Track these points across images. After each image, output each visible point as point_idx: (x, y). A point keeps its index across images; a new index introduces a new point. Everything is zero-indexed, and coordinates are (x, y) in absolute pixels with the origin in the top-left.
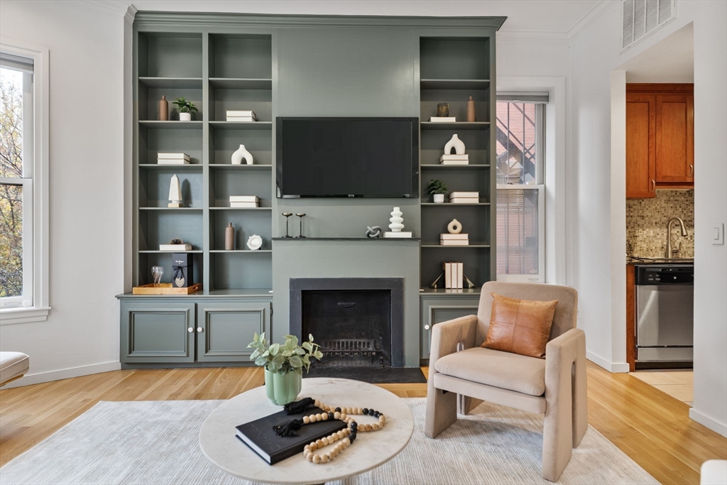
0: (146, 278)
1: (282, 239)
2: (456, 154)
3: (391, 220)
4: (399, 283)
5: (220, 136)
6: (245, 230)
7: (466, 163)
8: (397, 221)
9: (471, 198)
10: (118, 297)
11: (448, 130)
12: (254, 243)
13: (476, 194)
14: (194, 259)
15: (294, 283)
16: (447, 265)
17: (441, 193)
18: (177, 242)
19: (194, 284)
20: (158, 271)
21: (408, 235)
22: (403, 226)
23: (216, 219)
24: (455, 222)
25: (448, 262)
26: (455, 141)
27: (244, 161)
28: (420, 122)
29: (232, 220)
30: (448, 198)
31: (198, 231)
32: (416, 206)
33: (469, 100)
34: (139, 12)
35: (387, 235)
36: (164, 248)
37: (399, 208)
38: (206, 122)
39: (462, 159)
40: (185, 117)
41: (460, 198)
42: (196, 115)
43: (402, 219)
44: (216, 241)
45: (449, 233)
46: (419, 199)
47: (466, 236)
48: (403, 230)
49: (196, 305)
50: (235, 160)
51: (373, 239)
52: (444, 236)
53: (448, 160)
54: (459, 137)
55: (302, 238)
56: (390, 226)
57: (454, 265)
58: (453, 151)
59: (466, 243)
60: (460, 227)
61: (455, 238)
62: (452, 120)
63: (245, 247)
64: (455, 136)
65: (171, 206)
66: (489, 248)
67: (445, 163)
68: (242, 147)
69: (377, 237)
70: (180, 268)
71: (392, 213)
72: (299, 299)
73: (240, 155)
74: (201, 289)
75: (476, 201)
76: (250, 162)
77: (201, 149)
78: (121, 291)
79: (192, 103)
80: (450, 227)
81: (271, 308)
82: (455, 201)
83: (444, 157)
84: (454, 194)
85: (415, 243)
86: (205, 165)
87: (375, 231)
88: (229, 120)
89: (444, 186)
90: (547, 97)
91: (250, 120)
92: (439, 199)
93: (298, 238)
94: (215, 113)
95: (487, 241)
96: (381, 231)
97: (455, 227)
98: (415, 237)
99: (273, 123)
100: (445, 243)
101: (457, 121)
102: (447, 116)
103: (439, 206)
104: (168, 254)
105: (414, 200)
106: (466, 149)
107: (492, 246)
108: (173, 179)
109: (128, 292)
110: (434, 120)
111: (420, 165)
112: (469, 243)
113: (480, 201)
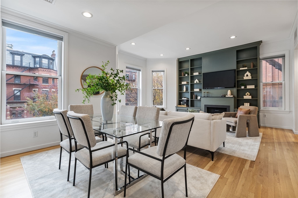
0: (180, 104)
1: (203, 97)
2: (248, 76)
4: (229, 107)
5: (193, 78)
6: (197, 95)
7: (251, 78)
8: (229, 93)
11: (245, 71)
12: (199, 98)
13: (254, 86)
14: (188, 101)
15: (205, 105)
17: (243, 86)
18: (185, 98)
19: (188, 105)
20: (182, 103)
21: (232, 96)
23: (192, 93)
24: (248, 93)
25: (246, 102)
26: (248, 73)
27: (197, 82)
28: (236, 70)
29: (195, 94)
30: (246, 87)
31: (188, 96)
32: (235, 90)
33: (251, 62)
34: (179, 58)
35: (227, 96)
36: (183, 99)
37: (230, 90)
38: (190, 76)
39: (250, 77)
40: (186, 75)
41: (249, 87)
42: (188, 75)
43: (231, 93)
44: (192, 97)
45: (246, 96)
46: (236, 88)
47: (251, 96)
48: (231, 95)
49: (187, 109)
50: (195, 82)
52: (244, 96)
53: (245, 78)
54: (249, 72)
55: (207, 97)
56: (228, 94)
57: (247, 103)
58: (247, 76)
59: (251, 98)
60: (249, 94)
61: (248, 97)
62: (246, 68)
63: (197, 99)
64: (248, 72)
65: (184, 91)
66: (257, 99)
67: (244, 79)
68: (196, 79)
69: (224, 96)
70: (185, 102)
71: (228, 91)
72: (206, 109)
73: (196, 81)
74: (189, 106)
75: (254, 88)
76: (198, 82)
77: (189, 80)
78: (176, 106)
79: (187, 72)
80: (246, 94)
81: (201, 110)
82: (248, 88)
83: (244, 77)
84: (247, 86)
85: (233, 98)
86: (190, 83)
87: (223, 95)
88: (194, 75)
89: (244, 84)
90: (285, 56)
91: (198, 74)
92: (243, 87)
93: (206, 97)
94: (192, 73)
95: (257, 98)
96: (225, 95)
97: (248, 94)
98: (234, 97)
99: (202, 74)
100: (244, 98)
101: (248, 68)
102: (245, 67)
103: (243, 89)
104: (183, 100)
105: (234, 88)
106: (251, 74)
107: (258, 99)
108: (185, 86)
109: (177, 106)
110: (241, 69)
111: (236, 80)
112: (252, 98)
113: (255, 87)
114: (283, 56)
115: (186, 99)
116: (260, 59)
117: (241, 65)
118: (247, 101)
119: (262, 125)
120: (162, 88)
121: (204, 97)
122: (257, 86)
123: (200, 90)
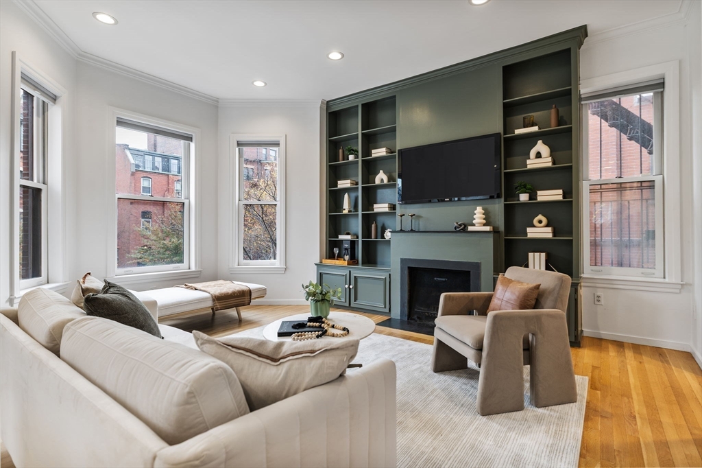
0: (331, 256)
1: (398, 232)
2: (540, 157)
3: (475, 216)
4: (477, 266)
6: (386, 225)
7: (550, 164)
8: (480, 218)
9: (555, 195)
10: (316, 264)
11: (531, 139)
12: (388, 235)
13: (560, 192)
14: (353, 243)
15: (403, 261)
16: (531, 255)
17: (525, 193)
18: (348, 234)
19: (353, 260)
20: (336, 251)
21: (488, 228)
22: (484, 221)
23: (369, 219)
24: (540, 217)
25: (534, 251)
26: (541, 147)
27: (382, 180)
28: (503, 136)
29: (380, 220)
30: (533, 196)
31: (357, 225)
32: (498, 207)
33: (552, 108)
34: (328, 102)
35: (470, 228)
36: (341, 237)
37: (481, 207)
38: (360, 159)
39: (546, 162)
40: (351, 158)
41: (544, 196)
42: (357, 157)
43: (484, 216)
44: (367, 232)
45: (534, 226)
46: (503, 199)
47: (549, 229)
48: (484, 225)
49: (350, 272)
50: (377, 181)
51: (459, 231)
52: (529, 230)
53: (532, 163)
54: (544, 143)
55: (412, 231)
56: (474, 222)
57: (537, 254)
58: (539, 155)
59: (550, 236)
60: (545, 220)
61: (540, 230)
62: (535, 129)
63: (383, 237)
64: (540, 142)
65: (346, 212)
66: (572, 240)
67: (529, 167)
68: (381, 171)
69: (462, 229)
70: (346, 249)
71: (475, 212)
72: (406, 272)
73: (381, 177)
74: (357, 264)
75: (560, 198)
76: (386, 181)
77: (358, 176)
78: (318, 262)
79: (355, 148)
80: (535, 221)
81: (390, 277)
82: (540, 199)
83: (528, 162)
84: (539, 193)
85: (492, 235)
86: (360, 186)
87: (460, 225)
88: (373, 156)
89: (528, 186)
90: (663, 83)
91: (384, 154)
92: (524, 197)
93: (408, 232)
94: (367, 152)
95: (571, 233)
96: (466, 226)
97: (540, 222)
98: (495, 231)
99: (397, 154)
100: (530, 235)
101: (540, 128)
102: (533, 126)
103: (524, 204)
104: (341, 241)
105: (497, 200)
106: (551, 152)
107: (574, 238)
108: (346, 196)
109: (321, 262)
110: (518, 132)
111: (503, 171)
112: (554, 236)
113: (564, 197)
114: (658, 86)
115: (349, 237)
116: (581, 99)
117: (519, 118)
118: (538, 245)
119: (587, 330)
120: (275, 203)
121: (402, 231)
122: (571, 193)
123: (393, 207)
